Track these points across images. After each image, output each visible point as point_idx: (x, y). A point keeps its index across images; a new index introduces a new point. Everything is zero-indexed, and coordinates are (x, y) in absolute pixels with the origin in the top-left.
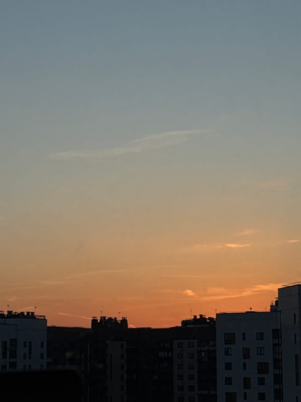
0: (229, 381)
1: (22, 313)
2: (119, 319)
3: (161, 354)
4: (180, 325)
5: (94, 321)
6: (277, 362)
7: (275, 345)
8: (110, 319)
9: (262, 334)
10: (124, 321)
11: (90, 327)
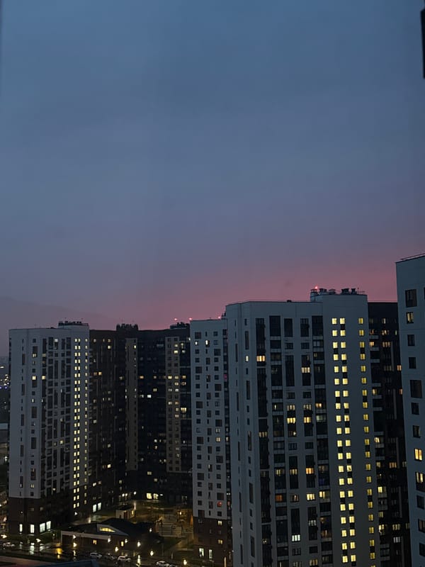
0: (197, 360)
1: (74, 322)
2: (133, 325)
3: (158, 345)
4: (169, 328)
5: (118, 327)
6: (226, 349)
7: (224, 339)
8: (127, 325)
9: (217, 332)
10: (136, 326)
11: (115, 330)
